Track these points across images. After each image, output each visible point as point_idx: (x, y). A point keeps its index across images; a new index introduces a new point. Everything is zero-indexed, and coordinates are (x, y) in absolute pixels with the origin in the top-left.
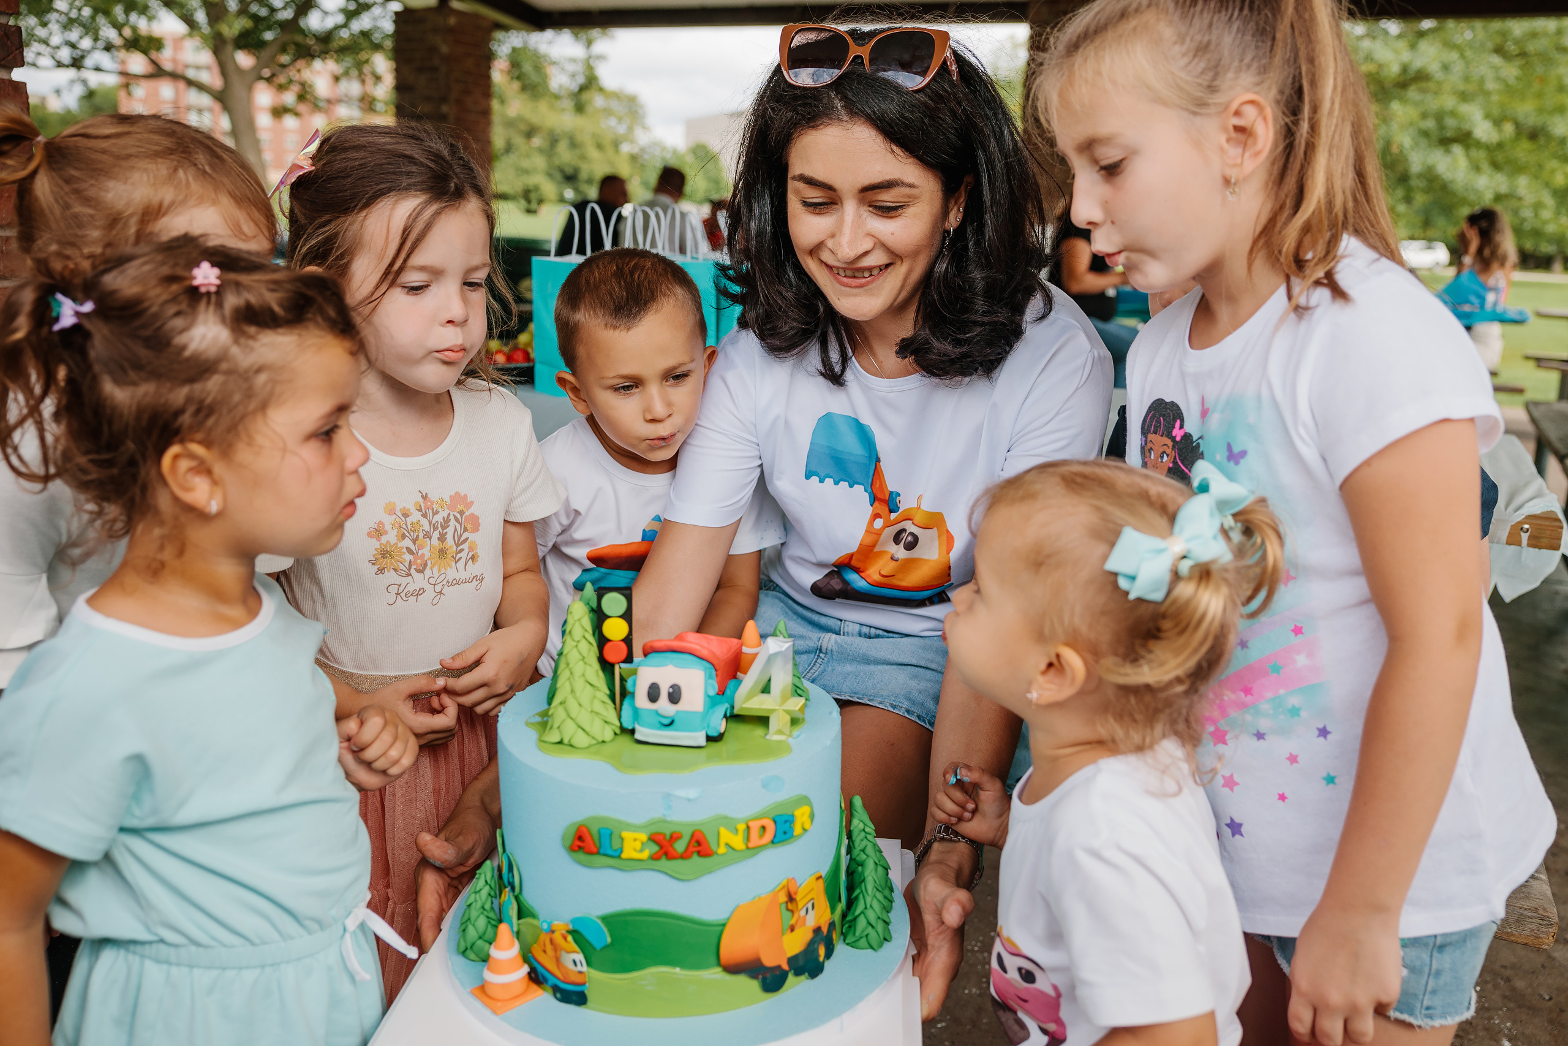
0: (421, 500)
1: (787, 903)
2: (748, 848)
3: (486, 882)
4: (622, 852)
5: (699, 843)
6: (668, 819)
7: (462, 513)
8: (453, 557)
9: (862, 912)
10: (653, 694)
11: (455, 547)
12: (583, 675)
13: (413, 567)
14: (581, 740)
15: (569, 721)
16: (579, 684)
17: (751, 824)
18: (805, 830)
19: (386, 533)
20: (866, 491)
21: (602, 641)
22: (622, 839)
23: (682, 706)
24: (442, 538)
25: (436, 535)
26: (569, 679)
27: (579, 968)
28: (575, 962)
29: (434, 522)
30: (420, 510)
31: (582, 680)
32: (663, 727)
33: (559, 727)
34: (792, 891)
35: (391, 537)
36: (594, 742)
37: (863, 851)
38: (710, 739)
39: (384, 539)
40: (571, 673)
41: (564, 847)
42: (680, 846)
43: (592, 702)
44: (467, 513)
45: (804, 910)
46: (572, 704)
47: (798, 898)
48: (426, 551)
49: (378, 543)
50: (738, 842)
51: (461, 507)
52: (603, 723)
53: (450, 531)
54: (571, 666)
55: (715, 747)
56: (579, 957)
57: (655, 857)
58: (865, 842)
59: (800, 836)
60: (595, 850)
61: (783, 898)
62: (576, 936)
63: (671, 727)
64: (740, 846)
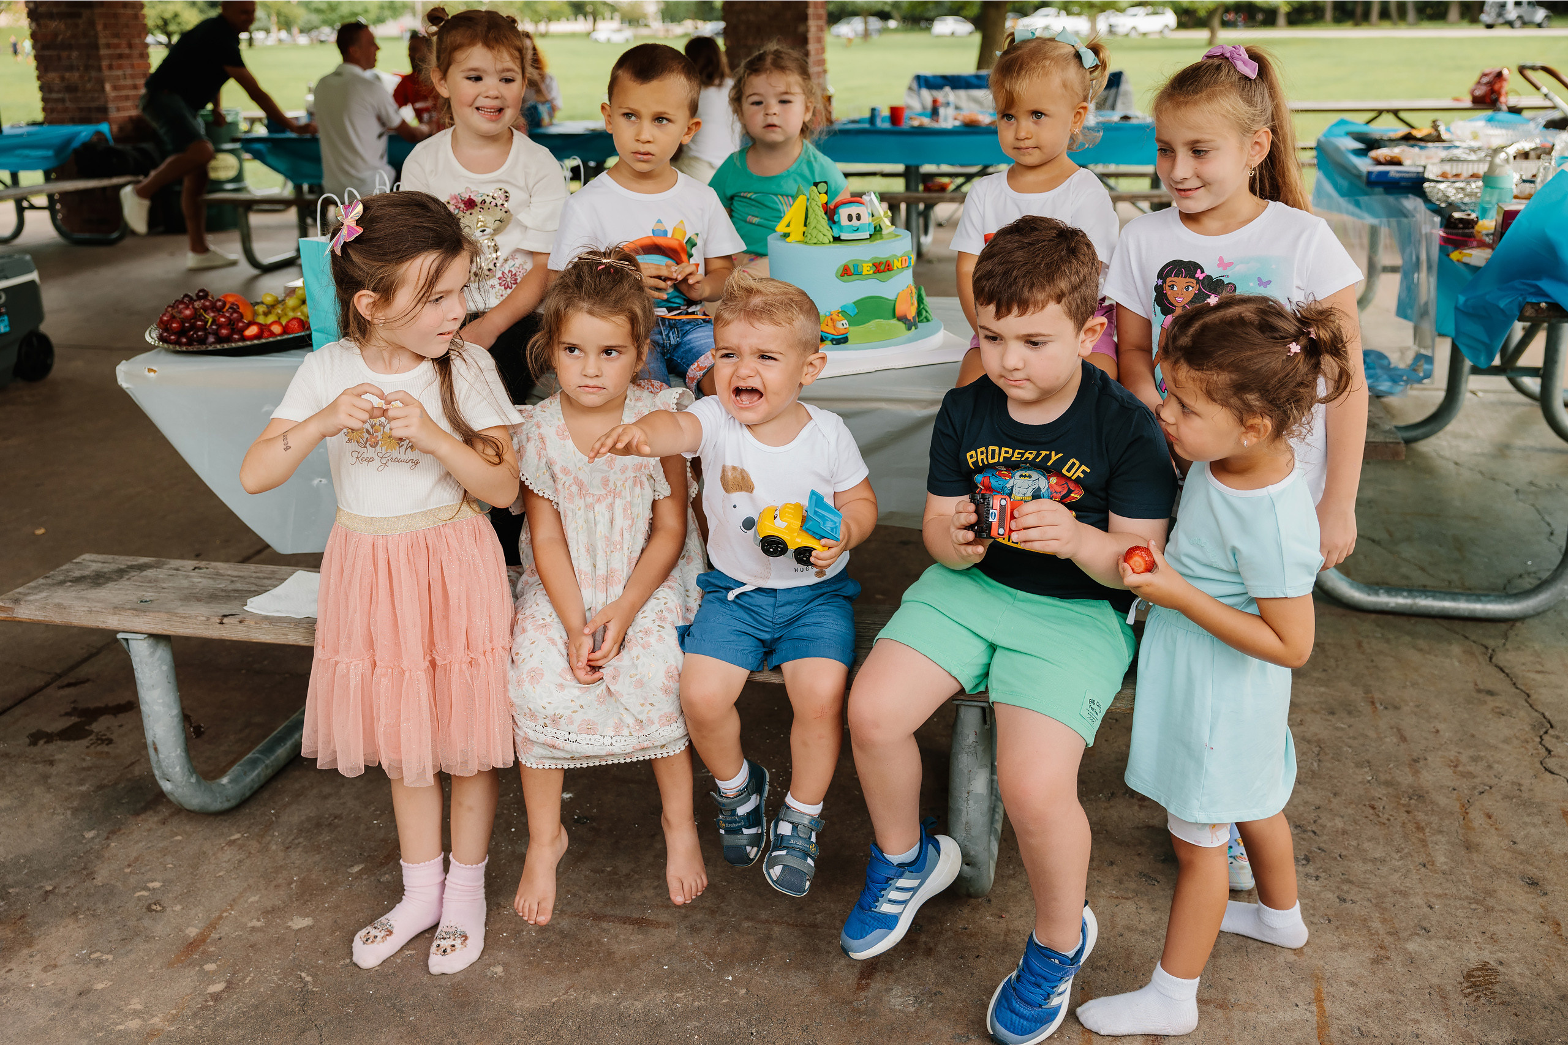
1: (909, 295)
10: (850, 218)
12: (821, 215)
14: (826, 240)
15: (820, 233)
16: (821, 218)
28: (843, 325)
32: (854, 232)
34: (910, 288)
38: (871, 235)
41: (837, 276)
42: (882, 267)
46: (819, 227)
56: (845, 322)
57: (874, 273)
62: (843, 313)
63: (857, 231)
64: (900, 267)
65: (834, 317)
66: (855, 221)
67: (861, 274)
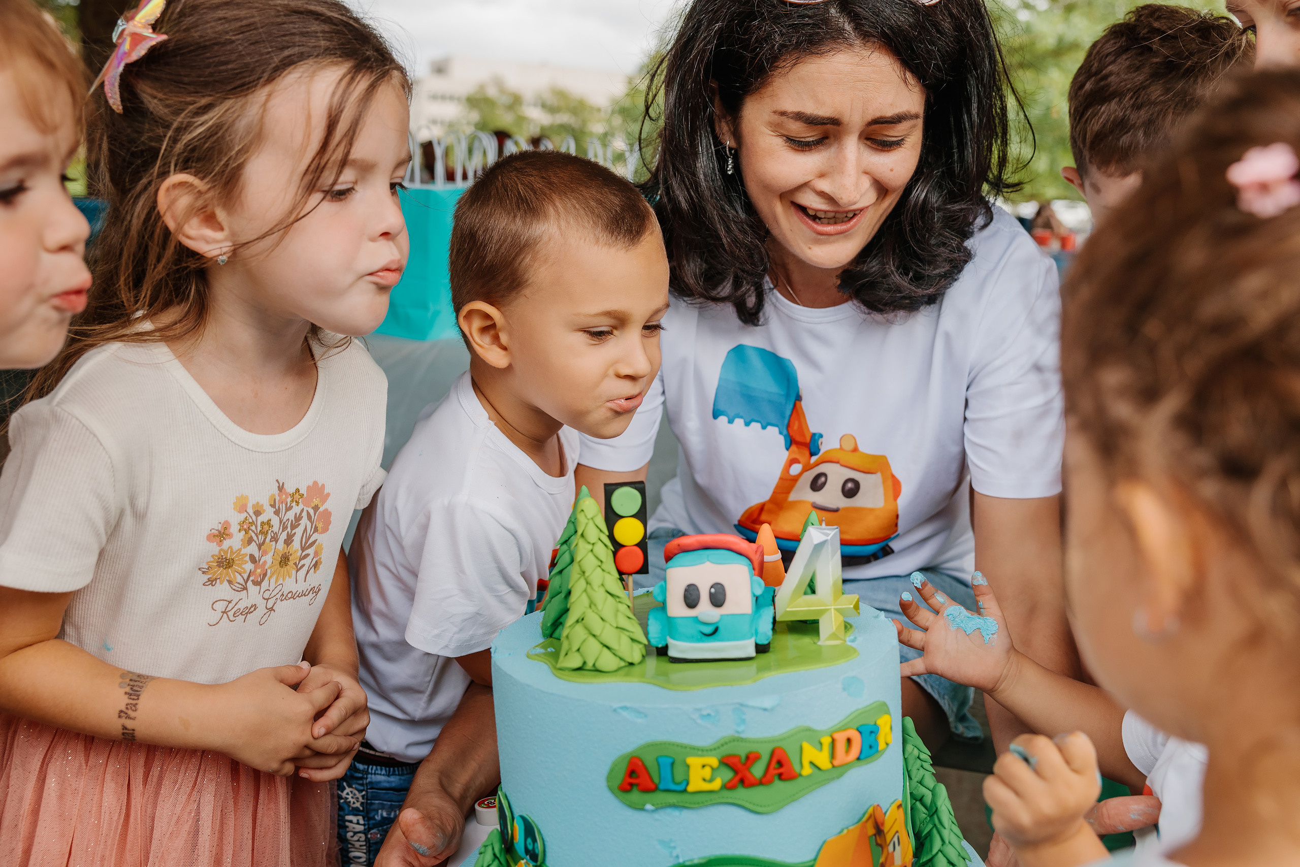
0: (276, 492)
1: (875, 835)
2: (834, 766)
3: (495, 855)
4: (688, 784)
5: (780, 763)
6: (743, 736)
7: (316, 508)
8: (295, 564)
9: (940, 851)
10: (691, 598)
11: (300, 552)
12: (602, 585)
13: (251, 578)
14: (608, 661)
15: (592, 639)
16: (599, 596)
17: (836, 736)
18: (887, 744)
19: (230, 536)
20: (781, 433)
21: (617, 546)
22: (688, 766)
23: (729, 608)
24: (289, 541)
25: (283, 536)
26: (585, 591)
29: (285, 520)
30: (273, 506)
31: (602, 590)
32: (705, 638)
33: (578, 650)
34: (879, 820)
35: (235, 541)
36: (623, 664)
37: (920, 783)
38: (761, 649)
39: (226, 544)
40: (587, 583)
41: (610, 789)
43: (616, 616)
44: (321, 509)
45: (892, 845)
46: (593, 620)
47: (886, 829)
48: (268, 559)
49: (218, 548)
50: (823, 759)
51: (316, 501)
52: (630, 641)
53: (299, 531)
54: (587, 574)
55: (764, 658)
57: (729, 786)
58: (922, 771)
59: (884, 750)
60: (653, 787)
61: (871, 831)
63: (714, 636)
64: (824, 764)
66: (705, 609)
67: (681, 786)
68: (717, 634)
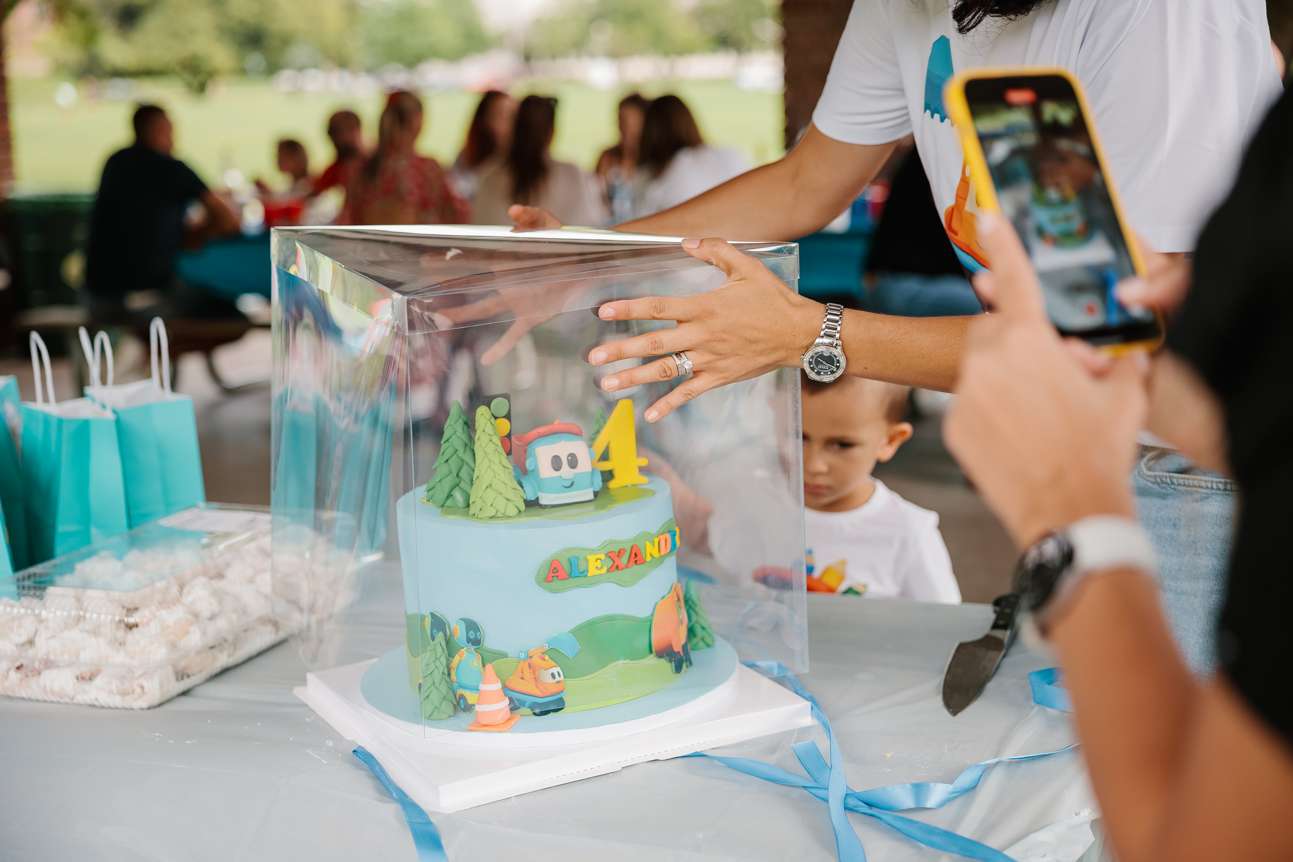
6: (616, 539)
10: (556, 463)
12: (500, 461)
14: (511, 510)
15: (499, 495)
27: (558, 678)
28: (553, 676)
32: (565, 490)
33: (492, 505)
36: (517, 512)
38: (596, 494)
42: (624, 560)
55: (598, 501)
56: (556, 670)
57: (609, 570)
61: (676, 599)
62: (553, 653)
63: (571, 488)
64: (656, 555)
65: (536, 660)
66: (566, 469)
67: (584, 574)
68: (573, 486)
